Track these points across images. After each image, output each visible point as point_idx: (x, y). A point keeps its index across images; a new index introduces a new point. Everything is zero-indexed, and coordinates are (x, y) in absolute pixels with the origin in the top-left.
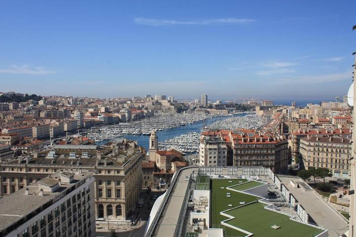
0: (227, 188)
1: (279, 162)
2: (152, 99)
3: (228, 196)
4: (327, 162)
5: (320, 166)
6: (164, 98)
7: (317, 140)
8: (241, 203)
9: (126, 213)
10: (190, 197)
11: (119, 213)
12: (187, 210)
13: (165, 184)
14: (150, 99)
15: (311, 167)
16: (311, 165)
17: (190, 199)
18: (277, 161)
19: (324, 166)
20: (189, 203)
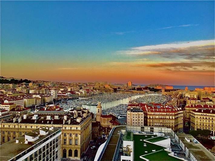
0: (144, 140)
1: (177, 125)
2: (99, 84)
3: (144, 146)
4: (209, 126)
5: (205, 128)
6: (106, 83)
7: (202, 111)
8: (153, 151)
9: (81, 155)
10: (121, 145)
11: (76, 155)
12: (119, 154)
13: (106, 136)
14: (98, 83)
15: (199, 129)
16: (199, 128)
17: (120, 146)
18: (176, 124)
19: (208, 129)
20: (120, 149)
